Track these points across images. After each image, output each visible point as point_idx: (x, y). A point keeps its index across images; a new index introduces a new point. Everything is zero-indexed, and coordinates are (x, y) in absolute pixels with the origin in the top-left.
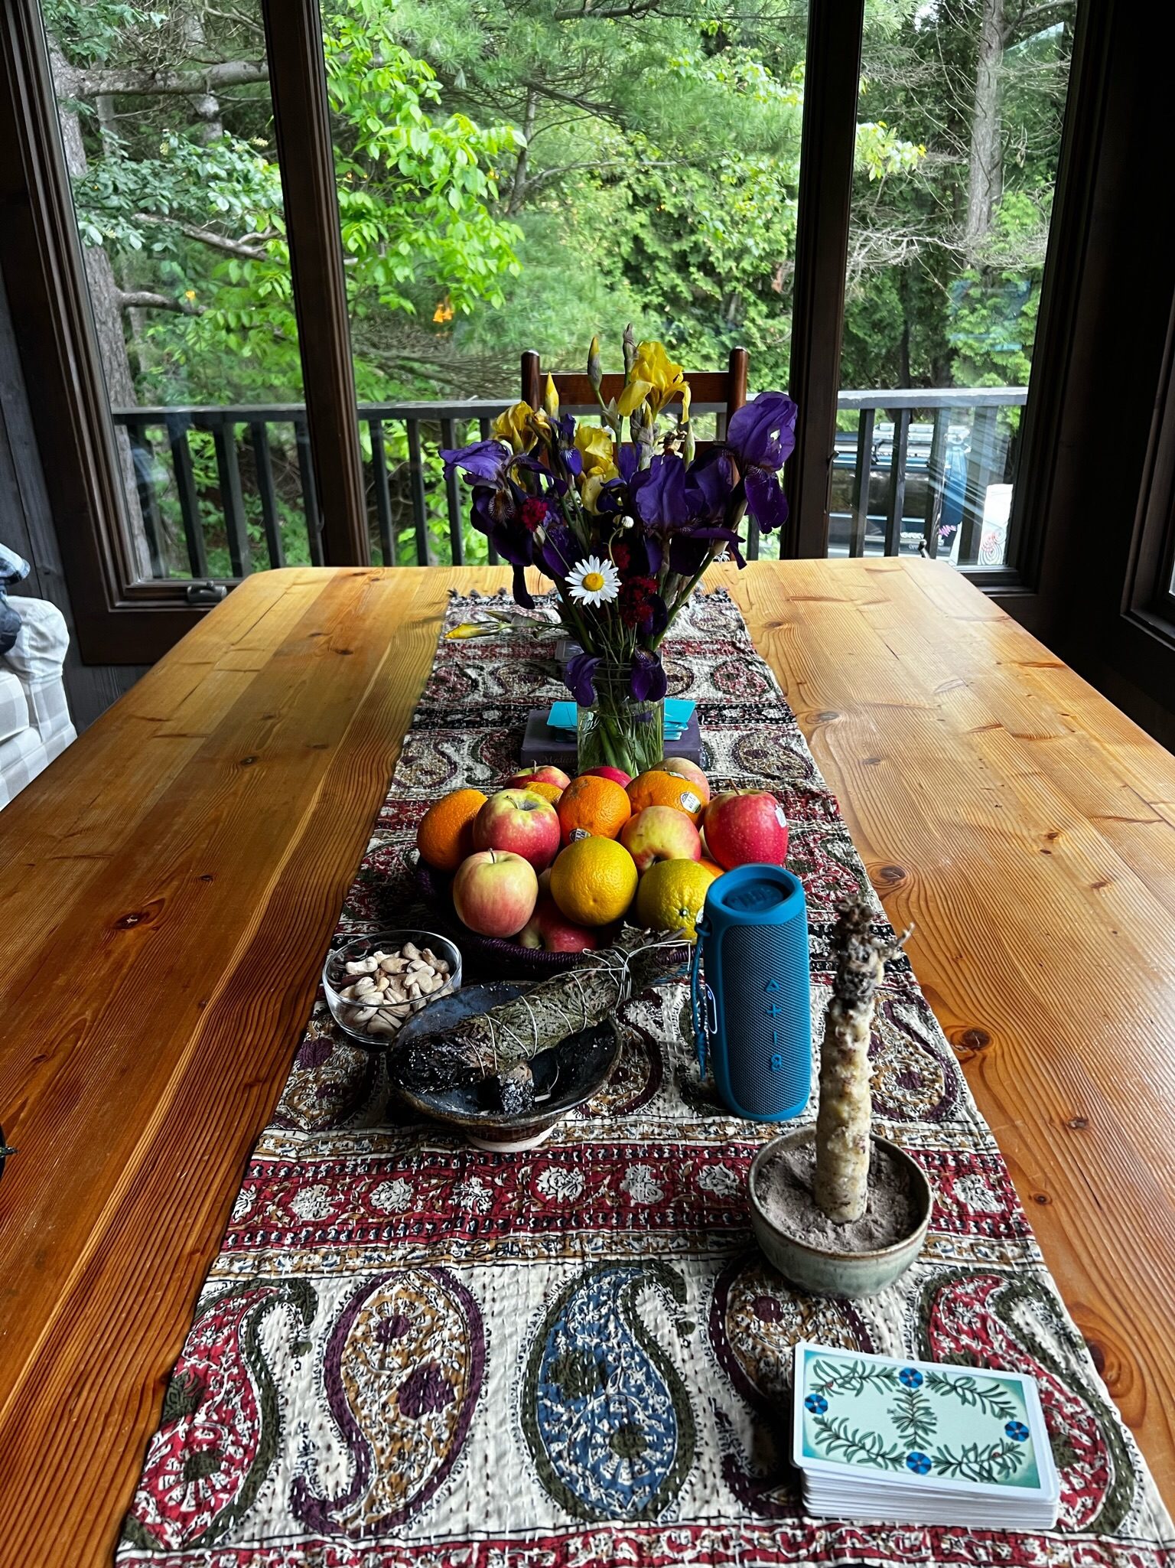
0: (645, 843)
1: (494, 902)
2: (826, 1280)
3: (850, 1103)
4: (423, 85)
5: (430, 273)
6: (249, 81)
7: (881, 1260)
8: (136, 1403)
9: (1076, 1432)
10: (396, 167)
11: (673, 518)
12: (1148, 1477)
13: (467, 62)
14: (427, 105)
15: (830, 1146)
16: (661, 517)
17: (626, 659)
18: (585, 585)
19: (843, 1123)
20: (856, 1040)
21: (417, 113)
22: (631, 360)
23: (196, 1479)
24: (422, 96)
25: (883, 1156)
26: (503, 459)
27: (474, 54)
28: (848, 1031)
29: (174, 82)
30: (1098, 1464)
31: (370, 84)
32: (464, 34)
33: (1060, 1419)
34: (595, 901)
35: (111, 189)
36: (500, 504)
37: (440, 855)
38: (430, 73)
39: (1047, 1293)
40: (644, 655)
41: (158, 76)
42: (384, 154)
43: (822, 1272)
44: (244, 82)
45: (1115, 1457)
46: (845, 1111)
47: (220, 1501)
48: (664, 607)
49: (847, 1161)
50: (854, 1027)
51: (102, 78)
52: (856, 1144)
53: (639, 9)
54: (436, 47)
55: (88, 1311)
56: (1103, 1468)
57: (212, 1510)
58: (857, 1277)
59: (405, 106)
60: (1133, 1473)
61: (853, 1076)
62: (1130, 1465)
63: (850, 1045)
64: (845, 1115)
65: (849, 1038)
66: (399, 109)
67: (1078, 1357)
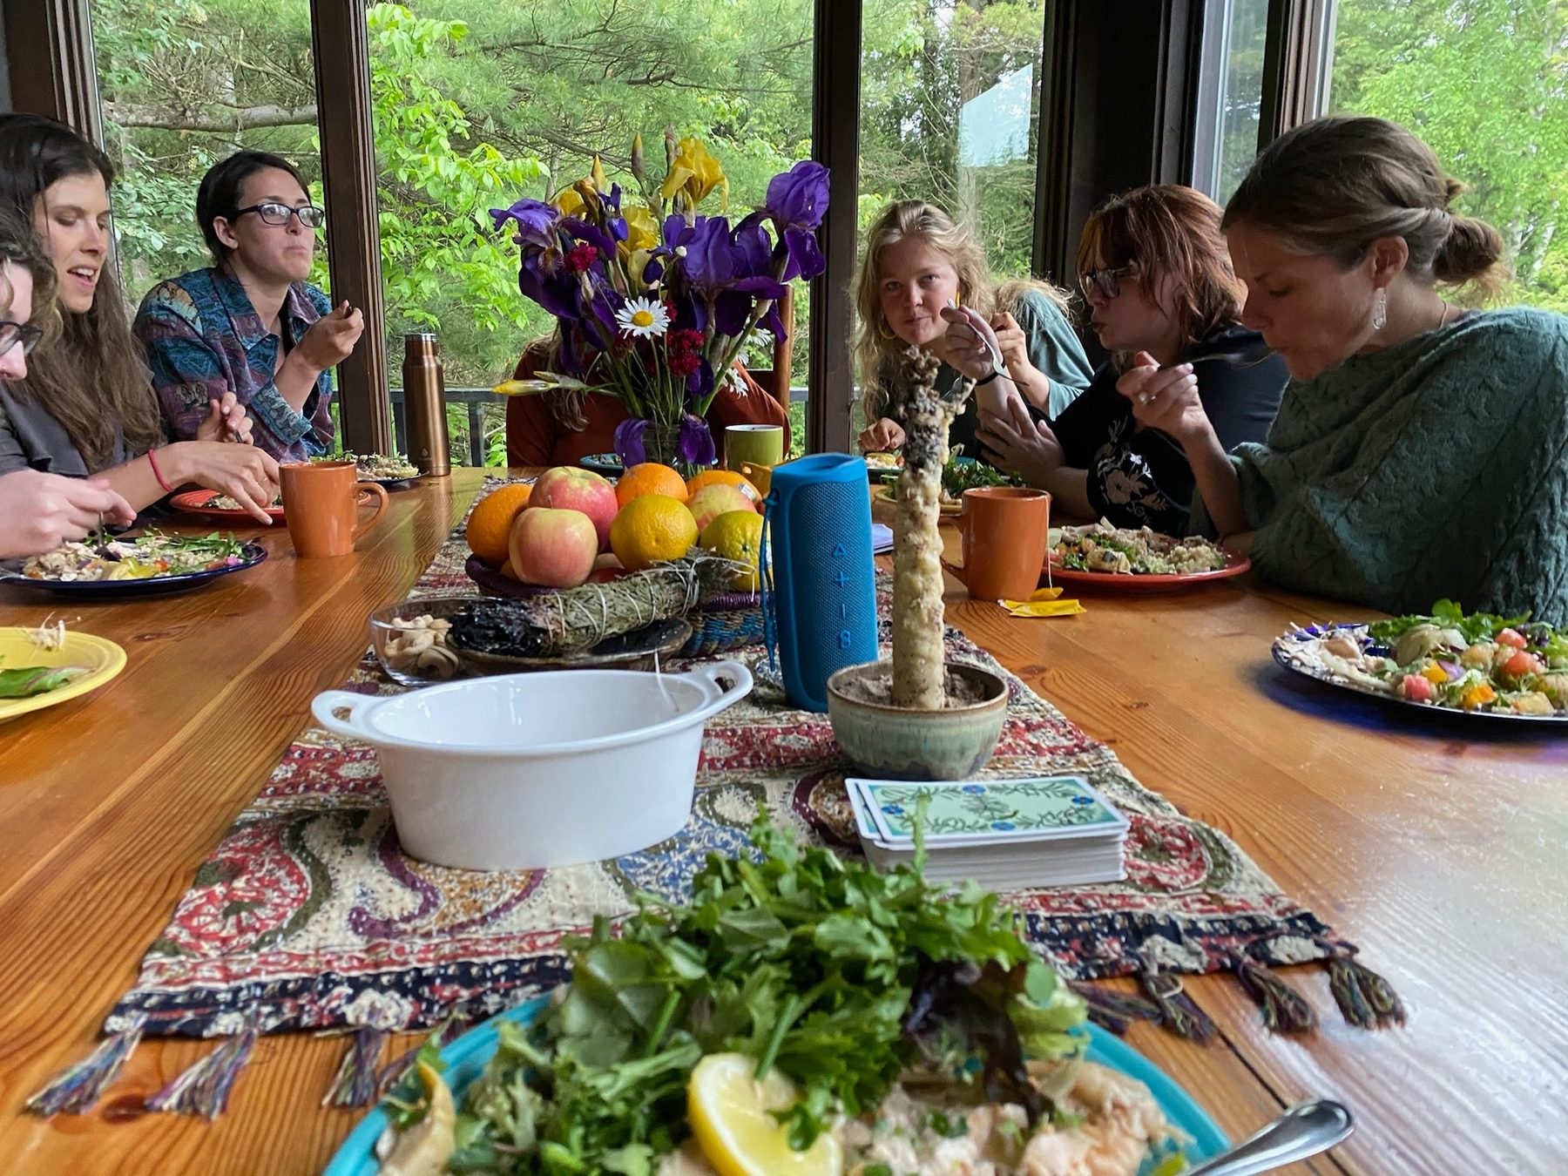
0: (705, 508)
1: (554, 542)
2: (912, 745)
3: (924, 573)
4: (452, 123)
5: (456, 295)
6: (280, 124)
7: (964, 718)
8: (164, 885)
9: (1169, 838)
10: (424, 189)
11: (718, 275)
12: (1244, 857)
13: (496, 108)
14: (454, 138)
15: (906, 622)
16: (706, 272)
17: (675, 422)
18: (634, 321)
19: (917, 595)
20: (926, 503)
21: (446, 145)
22: (672, 155)
23: (238, 913)
24: (451, 132)
25: (956, 676)
26: (553, 217)
27: (503, 104)
28: (919, 491)
29: (205, 120)
30: (1194, 857)
31: (400, 120)
32: (494, 86)
33: (1151, 833)
34: (657, 541)
35: (134, 197)
36: (549, 256)
37: (492, 540)
38: (459, 114)
39: (1125, 780)
40: (692, 418)
41: (189, 113)
42: (412, 178)
43: (902, 738)
44: (275, 124)
45: (1210, 850)
46: (919, 580)
47: (265, 926)
48: (711, 373)
49: (923, 639)
50: (924, 486)
51: (130, 111)
52: (931, 619)
53: (656, 80)
54: (465, 95)
55: (106, 838)
56: (1200, 859)
57: (257, 931)
58: (940, 739)
59: (434, 139)
60: (1229, 857)
61: (925, 542)
62: (1225, 852)
63: (921, 507)
64: (920, 585)
65: (920, 500)
66: (429, 141)
67: (1162, 808)
